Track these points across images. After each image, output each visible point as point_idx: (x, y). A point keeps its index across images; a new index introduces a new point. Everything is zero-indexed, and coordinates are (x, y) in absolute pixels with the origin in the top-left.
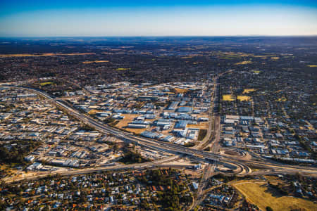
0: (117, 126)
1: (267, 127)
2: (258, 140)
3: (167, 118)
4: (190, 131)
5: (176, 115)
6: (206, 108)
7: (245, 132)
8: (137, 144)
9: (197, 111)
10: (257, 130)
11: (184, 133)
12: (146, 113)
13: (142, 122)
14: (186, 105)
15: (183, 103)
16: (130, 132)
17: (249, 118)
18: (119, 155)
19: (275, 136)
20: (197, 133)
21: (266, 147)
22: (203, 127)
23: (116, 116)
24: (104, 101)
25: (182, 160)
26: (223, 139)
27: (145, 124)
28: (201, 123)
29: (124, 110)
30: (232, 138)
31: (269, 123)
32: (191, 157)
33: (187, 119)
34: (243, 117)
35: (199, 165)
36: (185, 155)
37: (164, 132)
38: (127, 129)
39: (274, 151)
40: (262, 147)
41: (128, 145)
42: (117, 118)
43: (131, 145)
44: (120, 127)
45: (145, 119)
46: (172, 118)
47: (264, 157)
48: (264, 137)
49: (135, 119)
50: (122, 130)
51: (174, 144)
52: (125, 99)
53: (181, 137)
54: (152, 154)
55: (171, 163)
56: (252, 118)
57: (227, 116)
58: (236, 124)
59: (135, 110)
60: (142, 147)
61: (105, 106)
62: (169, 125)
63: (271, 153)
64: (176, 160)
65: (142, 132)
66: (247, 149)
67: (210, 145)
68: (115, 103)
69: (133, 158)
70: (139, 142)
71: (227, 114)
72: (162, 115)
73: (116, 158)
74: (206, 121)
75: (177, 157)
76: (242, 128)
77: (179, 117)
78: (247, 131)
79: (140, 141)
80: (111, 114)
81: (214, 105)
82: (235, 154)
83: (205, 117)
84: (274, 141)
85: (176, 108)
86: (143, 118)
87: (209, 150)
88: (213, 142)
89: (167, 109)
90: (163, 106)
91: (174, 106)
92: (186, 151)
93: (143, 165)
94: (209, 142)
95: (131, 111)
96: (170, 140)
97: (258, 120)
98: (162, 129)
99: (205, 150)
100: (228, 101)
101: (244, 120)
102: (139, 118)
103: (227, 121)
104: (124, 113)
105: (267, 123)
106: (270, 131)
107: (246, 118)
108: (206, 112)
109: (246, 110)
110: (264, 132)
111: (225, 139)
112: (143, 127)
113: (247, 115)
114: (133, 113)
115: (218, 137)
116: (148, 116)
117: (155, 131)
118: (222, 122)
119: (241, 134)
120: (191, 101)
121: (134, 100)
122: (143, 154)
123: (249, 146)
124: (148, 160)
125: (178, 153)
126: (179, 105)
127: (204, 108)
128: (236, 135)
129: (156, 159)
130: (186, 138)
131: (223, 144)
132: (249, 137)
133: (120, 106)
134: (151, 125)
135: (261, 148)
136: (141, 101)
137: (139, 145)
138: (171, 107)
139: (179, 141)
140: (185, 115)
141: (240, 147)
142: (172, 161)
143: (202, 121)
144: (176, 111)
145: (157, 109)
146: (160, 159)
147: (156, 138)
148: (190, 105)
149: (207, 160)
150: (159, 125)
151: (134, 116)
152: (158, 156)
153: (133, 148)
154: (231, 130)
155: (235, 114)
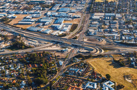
0: (10, 23)
1: (124, 21)
2: (113, 30)
3: (49, 17)
4: (65, 25)
5: (56, 14)
6: (81, 8)
7: (106, 25)
8: (23, 36)
9: (73, 10)
10: (115, 23)
11: (60, 27)
12: (34, 13)
13: (29, 20)
14: (66, 6)
15: (64, 5)
16: (19, 28)
17: (112, 14)
18: (8, 44)
19: (128, 27)
20: (70, 27)
21: (119, 35)
22: (75, 23)
23: (10, 16)
24: (3, 5)
25: (55, 46)
26: (88, 31)
27: (32, 22)
28: (74, 19)
29: (17, 11)
30: (95, 29)
31: (126, 18)
32: (62, 44)
33: (64, 17)
34: (107, 14)
35: (67, 49)
36: (57, 43)
37: (45, 26)
38: (17, 26)
39: (123, 38)
40: (116, 35)
41: (16, 37)
42: (11, 18)
43: (18, 37)
44: (12, 25)
45: (33, 17)
46: (53, 16)
47: (115, 42)
48: (119, 28)
49: (25, 18)
50: (13, 26)
51: (51, 35)
52: (19, 3)
53: (57, 30)
54: (33, 43)
55: (46, 49)
56: (114, 14)
57: (95, 14)
58: (101, 19)
59: (25, 11)
60: (27, 38)
61: (2, 8)
62: (49, 21)
63: (121, 39)
64: (51, 46)
65: (28, 27)
66: (104, 37)
67: (78, 35)
68: (11, 6)
69: (18, 46)
70: (24, 35)
71: (96, 12)
72: (46, 14)
73: (6, 47)
74: (79, 17)
75: (52, 44)
76: (104, 22)
77: (59, 15)
78: (108, 24)
79: (26, 34)
80: (6, 15)
81: (87, 6)
82: (95, 40)
83: (79, 15)
84: (125, 30)
85: (57, 9)
86: (31, 17)
87: (76, 39)
88: (80, 33)
89: (51, 10)
90: (48, 7)
91: (57, 8)
92: (59, 40)
93: (25, 51)
94: (78, 33)
95: (22, 12)
96: (48, 32)
97: (118, 16)
98: (44, 25)
99: (73, 39)
100: (99, 2)
101: (107, 16)
102: (28, 17)
103: (94, 17)
104: (17, 13)
105: (124, 17)
106: (125, 23)
107: (109, 14)
108: (80, 11)
109: (111, 9)
110: (120, 24)
111: (90, 30)
112: (30, 24)
113: (111, 12)
114: (24, 13)
115: (85, 29)
116: (35, 15)
117: (38, 26)
118: (91, 19)
119: (103, 26)
120: (71, 3)
121: (26, 4)
122: (26, 43)
123: (107, 34)
124: (30, 47)
125: (53, 42)
126: (60, 6)
127: (79, 8)
128: (99, 28)
129: (36, 46)
130: (61, 31)
131: (88, 34)
132: (108, 28)
133: (14, 9)
134: (36, 22)
135: (114, 36)
136: (32, 4)
137: (24, 37)
138: (54, 9)
139: (55, 33)
140: (63, 14)
141: (99, 35)
142: (47, 47)
143: (76, 18)
144: (58, 11)
145: (43, 10)
146: (39, 46)
147: (38, 31)
148: (69, 7)
149: (73, 45)
150: (43, 22)
151: (24, 16)
152: (37, 44)
153: (19, 39)
154: (96, 24)
155: (101, 12)
